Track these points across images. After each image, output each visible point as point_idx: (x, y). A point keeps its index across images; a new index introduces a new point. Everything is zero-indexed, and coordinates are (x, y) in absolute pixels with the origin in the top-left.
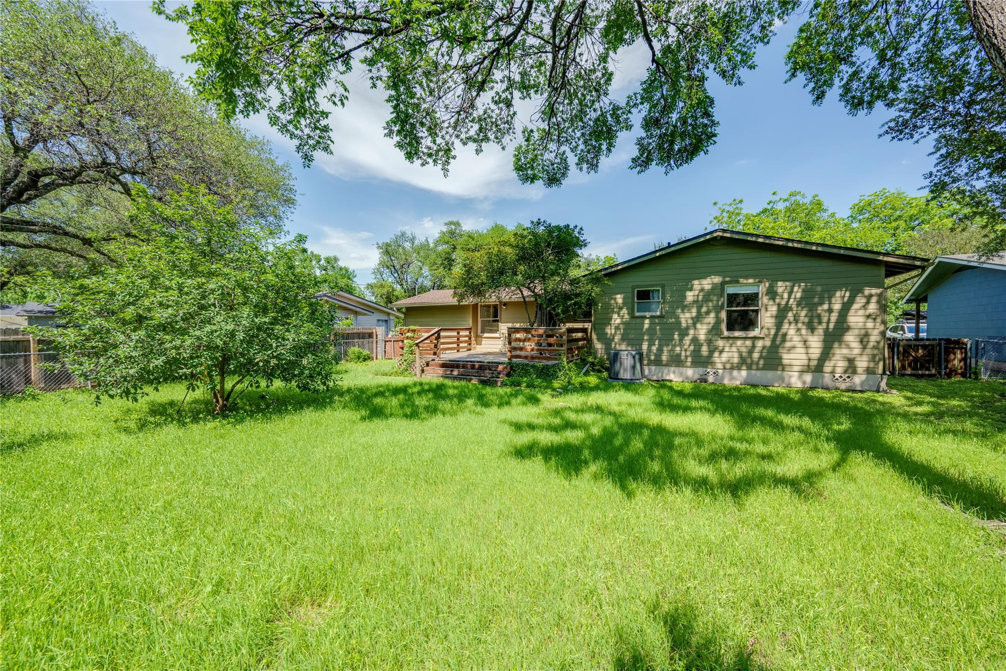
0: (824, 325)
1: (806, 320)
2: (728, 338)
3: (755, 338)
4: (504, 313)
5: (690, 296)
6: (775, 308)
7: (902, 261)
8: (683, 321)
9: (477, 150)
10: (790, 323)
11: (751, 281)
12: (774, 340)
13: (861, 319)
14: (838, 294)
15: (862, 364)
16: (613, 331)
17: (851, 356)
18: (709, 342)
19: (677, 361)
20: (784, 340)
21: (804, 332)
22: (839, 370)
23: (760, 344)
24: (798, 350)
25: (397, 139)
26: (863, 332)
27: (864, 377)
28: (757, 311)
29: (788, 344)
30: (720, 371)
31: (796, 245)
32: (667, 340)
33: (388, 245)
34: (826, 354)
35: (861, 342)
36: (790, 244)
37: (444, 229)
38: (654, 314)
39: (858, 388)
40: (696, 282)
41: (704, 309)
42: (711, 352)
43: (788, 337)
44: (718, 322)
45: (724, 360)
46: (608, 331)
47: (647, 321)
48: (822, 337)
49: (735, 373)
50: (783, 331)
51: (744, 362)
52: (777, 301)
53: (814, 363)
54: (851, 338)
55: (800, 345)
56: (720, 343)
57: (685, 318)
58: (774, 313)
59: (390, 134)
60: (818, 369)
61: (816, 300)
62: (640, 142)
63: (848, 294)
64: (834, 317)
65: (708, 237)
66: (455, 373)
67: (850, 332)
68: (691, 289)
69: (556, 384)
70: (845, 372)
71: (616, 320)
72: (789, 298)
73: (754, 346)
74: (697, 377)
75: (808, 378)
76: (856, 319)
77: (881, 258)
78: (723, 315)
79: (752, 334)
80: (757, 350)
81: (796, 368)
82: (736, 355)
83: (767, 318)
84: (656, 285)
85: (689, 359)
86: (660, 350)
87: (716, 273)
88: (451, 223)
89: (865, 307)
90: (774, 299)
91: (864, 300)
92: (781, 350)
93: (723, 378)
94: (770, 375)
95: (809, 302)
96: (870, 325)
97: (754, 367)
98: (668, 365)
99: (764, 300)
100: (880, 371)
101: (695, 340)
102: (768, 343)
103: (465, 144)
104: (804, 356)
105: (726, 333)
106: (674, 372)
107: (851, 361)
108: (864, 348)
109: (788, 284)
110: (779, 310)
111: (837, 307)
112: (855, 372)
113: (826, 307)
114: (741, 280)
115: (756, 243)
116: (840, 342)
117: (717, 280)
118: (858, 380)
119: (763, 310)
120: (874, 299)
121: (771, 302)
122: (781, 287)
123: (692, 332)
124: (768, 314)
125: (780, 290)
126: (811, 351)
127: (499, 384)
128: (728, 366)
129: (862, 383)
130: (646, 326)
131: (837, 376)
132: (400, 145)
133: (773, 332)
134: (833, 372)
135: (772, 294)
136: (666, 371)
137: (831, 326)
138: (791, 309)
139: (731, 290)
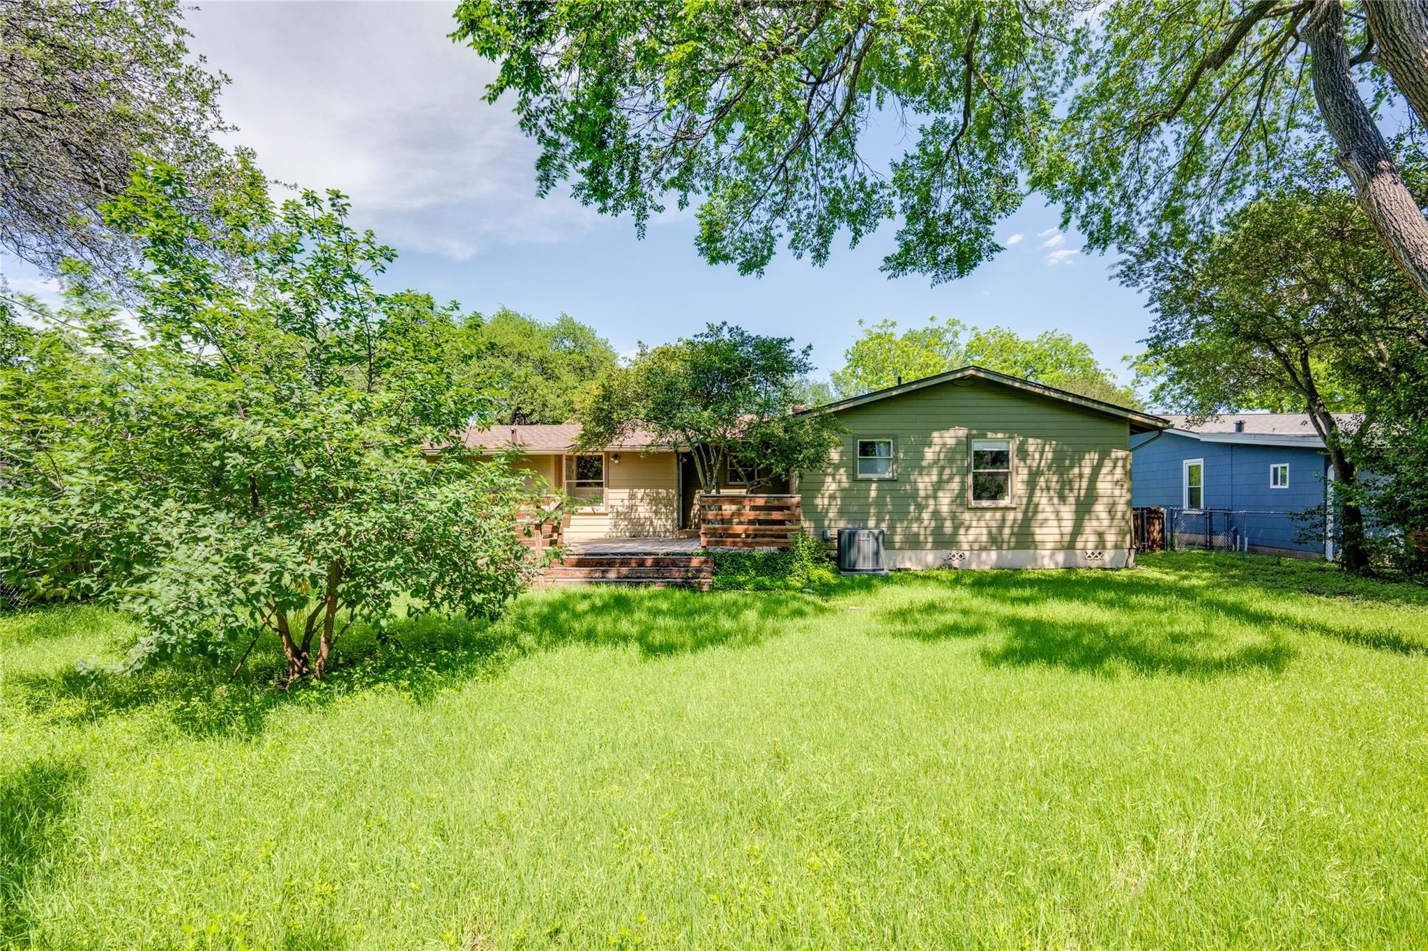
0: (1076, 492)
1: (1058, 487)
2: (977, 509)
3: (1006, 509)
5: (929, 454)
6: (1026, 471)
7: (1147, 421)
8: (921, 486)
10: (1042, 490)
11: (1000, 435)
12: (1026, 512)
13: (1109, 486)
14: (1087, 456)
15: (1111, 538)
16: (826, 501)
17: (1101, 529)
18: (954, 517)
19: (914, 543)
20: (1036, 512)
21: (1056, 500)
22: (1090, 545)
23: (1011, 516)
24: (1051, 523)
26: (1111, 501)
27: (1112, 552)
28: (1006, 475)
29: (1040, 516)
30: (967, 554)
31: (1053, 394)
32: (900, 514)
34: (1078, 530)
35: (1110, 512)
36: (1047, 393)
38: (882, 476)
39: (1108, 566)
40: (936, 434)
41: (947, 471)
42: (956, 528)
43: (1040, 508)
44: (963, 490)
45: (971, 538)
46: (819, 501)
47: (874, 486)
48: (1073, 507)
49: (984, 555)
50: (1036, 500)
51: (995, 541)
52: (1028, 462)
53: (1067, 538)
54: (1100, 508)
55: (1052, 516)
56: (967, 516)
57: (924, 483)
58: (1025, 477)
60: (1071, 546)
61: (1067, 463)
63: (1097, 457)
64: (1084, 484)
65: (958, 375)
67: (1101, 501)
68: (930, 445)
70: (1096, 548)
71: (830, 486)
72: (1041, 459)
73: (1004, 520)
74: (939, 563)
75: (1060, 557)
76: (1104, 486)
77: (1130, 416)
78: (970, 480)
79: (1002, 503)
80: (1009, 523)
81: (1049, 546)
82: (985, 531)
83: (1017, 484)
84: (888, 436)
85: (930, 539)
86: (892, 527)
87: (960, 424)
89: (1112, 472)
90: (1024, 459)
91: (1111, 464)
92: (1033, 523)
93: (970, 563)
94: (1022, 554)
95: (1060, 465)
96: (1117, 493)
97: (1005, 546)
98: (900, 549)
99: (1014, 461)
100: (1128, 544)
101: (936, 515)
102: (1020, 516)
104: (1056, 531)
105: (973, 503)
106: (910, 560)
107: (1100, 535)
108: (1112, 519)
109: (1039, 441)
110: (1030, 474)
111: (1087, 471)
112: (1104, 548)
113: (1076, 471)
114: (990, 435)
115: (1011, 388)
116: (1089, 512)
117: (962, 432)
118: (1108, 556)
119: (1014, 474)
120: (1120, 463)
121: (1022, 464)
122: (1032, 445)
123: (931, 502)
124: (1020, 478)
125: (1031, 449)
126: (1064, 523)
128: (976, 546)
129: (1112, 560)
130: (873, 494)
131: (1089, 552)
133: (1025, 501)
134: (1084, 549)
135: (1023, 454)
136: (900, 558)
137: (1083, 493)
138: (1043, 474)
139: (978, 446)
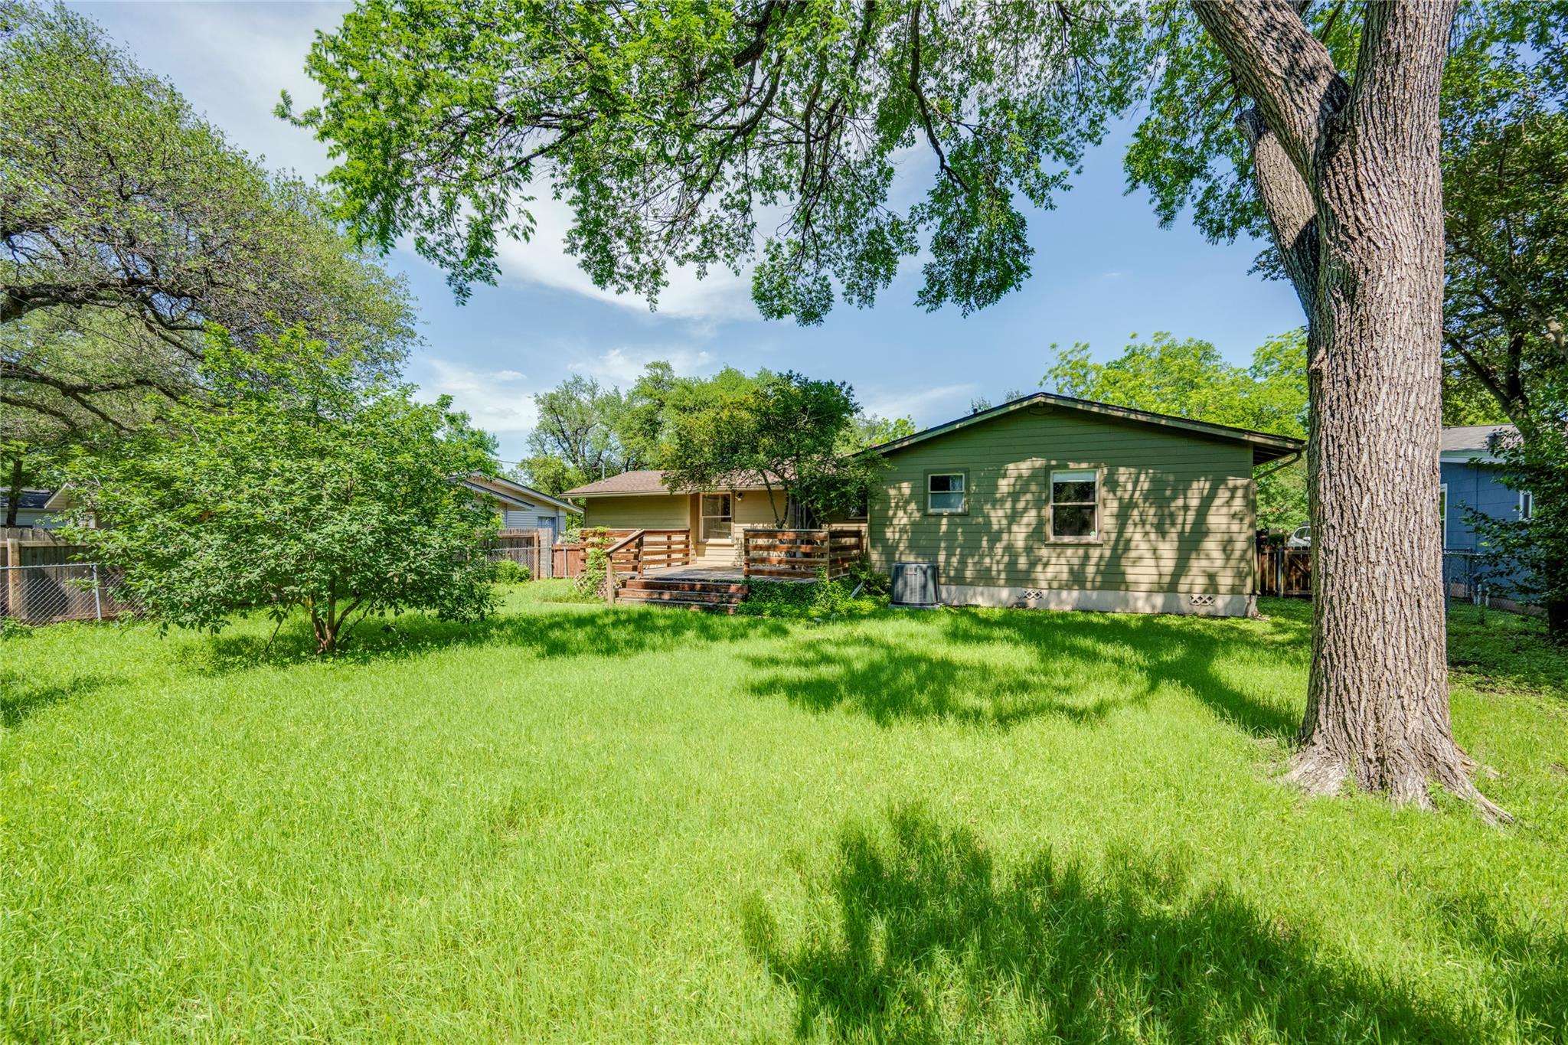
0: (1179, 527)
1: (1155, 521)
2: (1055, 545)
3: (1089, 545)
4: (738, 508)
5: (1004, 485)
6: (1116, 504)
7: (1271, 442)
8: (994, 520)
9: (699, 273)
10: (1135, 525)
11: (1084, 465)
12: (1115, 549)
13: (1224, 520)
14: (1195, 485)
15: (1225, 581)
16: (897, 536)
17: (1212, 570)
18: (1029, 550)
19: (985, 578)
20: (1127, 549)
21: (1153, 536)
22: (1198, 589)
23: (1095, 553)
24: (1146, 562)
25: (582, 256)
26: (1226, 537)
27: (1228, 598)
28: (1092, 508)
29: (1133, 554)
30: (1045, 592)
31: (1140, 418)
32: (971, 547)
33: (554, 397)
34: (1182, 567)
35: (1224, 550)
36: (1133, 416)
37: (646, 374)
38: (954, 510)
39: (1222, 614)
40: (1011, 466)
41: (1021, 505)
42: (1033, 564)
43: (1133, 544)
44: (1041, 522)
45: (1049, 575)
46: (889, 535)
47: (944, 521)
48: (1176, 545)
49: (1064, 594)
50: (1127, 535)
51: (1077, 578)
52: (1119, 493)
53: (1167, 579)
54: (1211, 545)
55: (1148, 554)
56: (1044, 552)
57: (997, 516)
58: (1115, 510)
59: (572, 249)
60: (1172, 588)
61: (1168, 493)
62: (929, 270)
63: (1208, 485)
64: (1191, 517)
65: (1025, 404)
66: (666, 596)
67: (1211, 537)
68: (1004, 476)
69: (814, 611)
70: (1205, 592)
71: (902, 519)
72: (1134, 490)
73: (1087, 557)
74: (1013, 600)
75: (1159, 600)
76: (1217, 520)
77: (1246, 437)
78: (1048, 512)
79: (1085, 539)
80: (1093, 561)
81: (1144, 587)
82: (1065, 569)
83: (1105, 518)
84: (956, 470)
85: (1003, 575)
86: (963, 563)
87: (1038, 454)
88: (656, 365)
89: (1228, 503)
90: (1114, 492)
91: (1228, 494)
92: (1123, 562)
93: (1048, 602)
94: (1110, 596)
95: (1158, 496)
96: (1235, 528)
97: (1089, 585)
98: (971, 584)
99: (1102, 492)
100: (1248, 589)
101: (1009, 549)
102: (1107, 553)
103: (681, 264)
104: (1154, 571)
105: (1052, 539)
106: (982, 594)
107: (1212, 577)
108: (1228, 558)
109: (1132, 470)
110: (1120, 507)
111: (1194, 503)
112: (1216, 592)
113: (1180, 502)
114: (1072, 465)
115: (1089, 413)
116: (1197, 549)
117: (1039, 462)
118: (1221, 602)
119: (1100, 507)
120: (1240, 493)
121: (1111, 496)
122: (1123, 474)
123: (1005, 536)
124: (1108, 512)
125: (1122, 479)
126: (1162, 563)
127: (731, 612)
128: (1055, 585)
129: (1226, 607)
130: (944, 528)
131: (1196, 597)
132: (585, 265)
133: (1113, 536)
134: (1189, 592)
135: (1112, 484)
136: (970, 593)
137: (1188, 528)
138: (1136, 506)
139: (1058, 477)
